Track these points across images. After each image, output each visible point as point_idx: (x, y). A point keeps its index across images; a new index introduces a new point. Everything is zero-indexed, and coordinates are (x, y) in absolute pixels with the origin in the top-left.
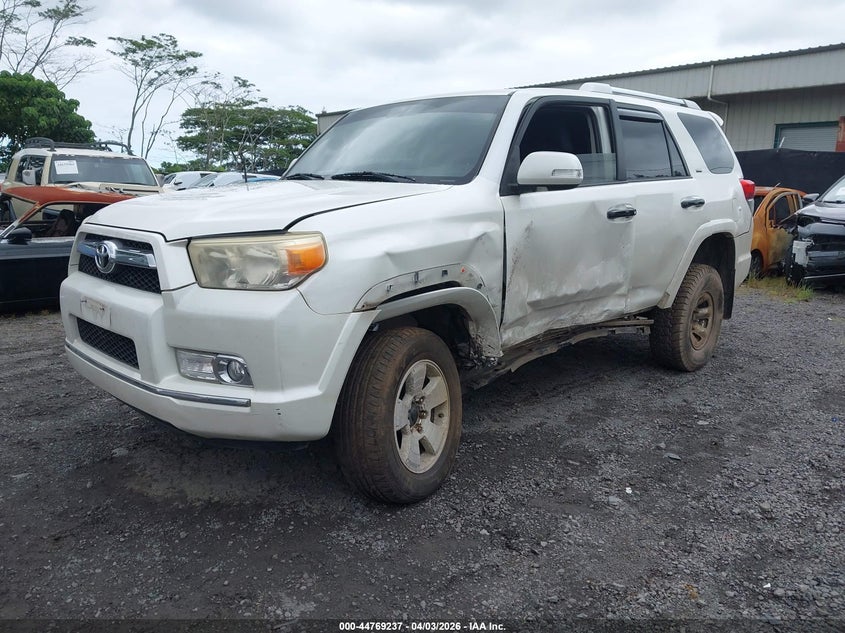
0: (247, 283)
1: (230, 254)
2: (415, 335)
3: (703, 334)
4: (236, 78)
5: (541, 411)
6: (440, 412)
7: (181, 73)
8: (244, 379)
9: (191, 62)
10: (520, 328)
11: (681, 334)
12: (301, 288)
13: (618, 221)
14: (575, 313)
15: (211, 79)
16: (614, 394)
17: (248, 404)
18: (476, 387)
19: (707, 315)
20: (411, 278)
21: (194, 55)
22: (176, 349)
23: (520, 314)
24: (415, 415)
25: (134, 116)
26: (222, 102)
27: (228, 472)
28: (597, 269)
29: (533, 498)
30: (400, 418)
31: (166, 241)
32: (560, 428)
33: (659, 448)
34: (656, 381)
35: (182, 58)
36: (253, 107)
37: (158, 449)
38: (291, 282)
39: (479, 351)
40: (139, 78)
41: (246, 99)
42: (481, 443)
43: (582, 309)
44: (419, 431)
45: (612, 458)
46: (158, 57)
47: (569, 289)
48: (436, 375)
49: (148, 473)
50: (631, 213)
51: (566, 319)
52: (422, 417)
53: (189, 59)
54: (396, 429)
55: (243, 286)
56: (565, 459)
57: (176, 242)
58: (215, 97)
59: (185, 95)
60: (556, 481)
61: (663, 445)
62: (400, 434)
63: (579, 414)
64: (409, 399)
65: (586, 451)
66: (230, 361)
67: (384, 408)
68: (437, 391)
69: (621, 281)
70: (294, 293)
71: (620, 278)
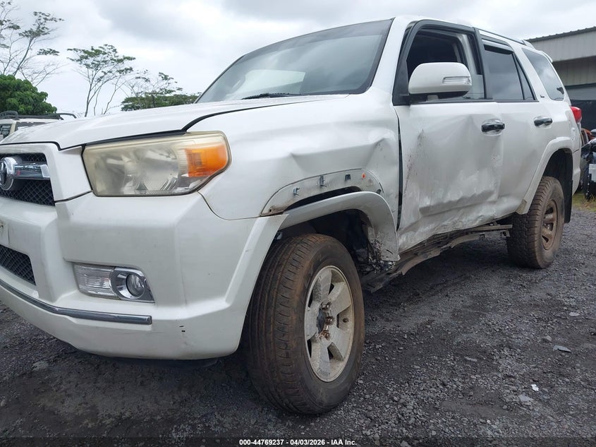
0: (145, 189)
1: (126, 159)
2: (320, 241)
3: (550, 236)
4: (161, 74)
5: (427, 309)
6: (345, 317)
7: (120, 72)
8: (144, 294)
9: (127, 64)
10: (412, 233)
11: (536, 236)
12: (204, 191)
13: (491, 134)
14: (456, 219)
15: (142, 75)
16: (485, 291)
17: (148, 321)
18: (373, 290)
19: (552, 220)
20: (316, 182)
21: (129, 58)
22: (73, 264)
23: (413, 220)
24: (323, 321)
25: (88, 104)
26: (150, 91)
27: (142, 384)
28: (474, 178)
29: (443, 400)
30: (310, 327)
31: (60, 149)
32: (447, 325)
33: (545, 341)
34: (516, 277)
35: (120, 61)
36: (172, 94)
37: (77, 361)
38: (192, 185)
39: (377, 256)
40: (91, 77)
41: (168, 89)
42: (379, 343)
43: (462, 215)
44: (326, 337)
45: (506, 353)
46: (103, 61)
47: (453, 196)
48: (339, 281)
49: (63, 387)
50: (501, 127)
51: (449, 224)
52: (329, 323)
53: (126, 62)
54: (307, 338)
55: (142, 192)
56: (462, 356)
57: (70, 150)
58: (145, 88)
59: (123, 86)
60: (460, 379)
61: (549, 338)
62: (309, 342)
63: (460, 311)
64: (316, 306)
65: (478, 346)
66: (129, 275)
67: (294, 318)
68: (341, 296)
69: (493, 189)
70: (195, 197)
71: (491, 187)
